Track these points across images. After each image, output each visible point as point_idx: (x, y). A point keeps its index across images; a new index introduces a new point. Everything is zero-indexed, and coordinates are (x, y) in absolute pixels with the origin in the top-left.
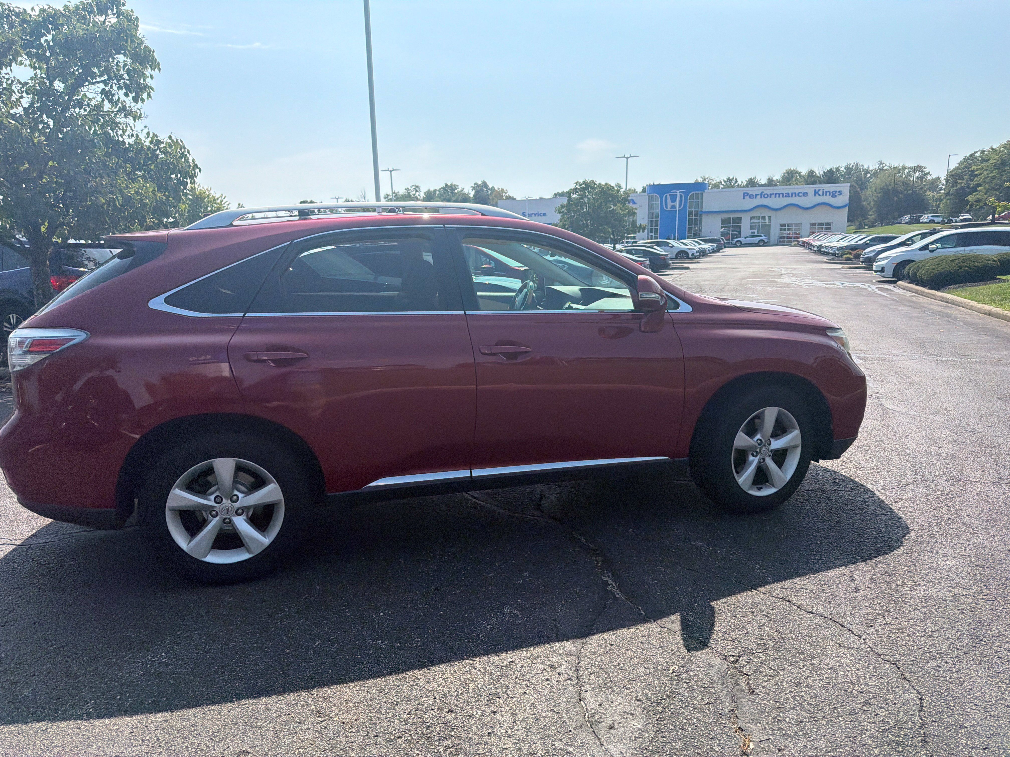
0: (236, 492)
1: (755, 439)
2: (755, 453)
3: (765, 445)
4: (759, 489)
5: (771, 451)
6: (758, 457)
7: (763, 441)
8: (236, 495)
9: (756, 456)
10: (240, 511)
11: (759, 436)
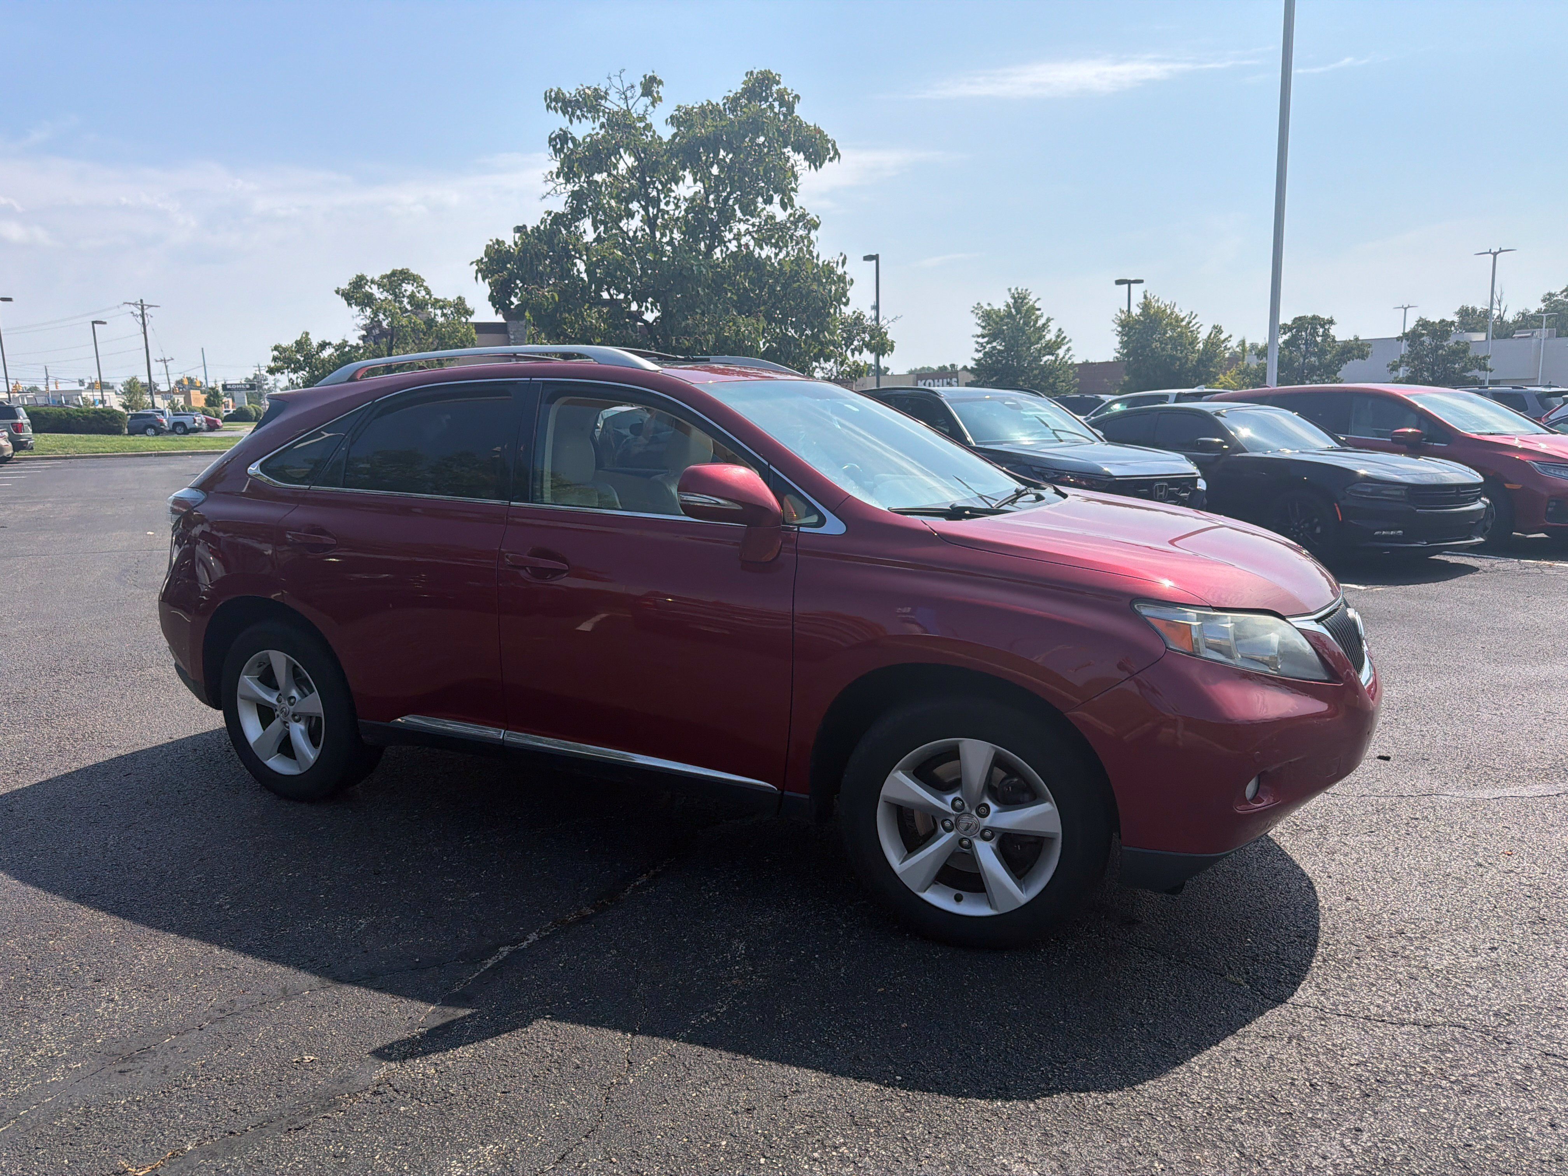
0: (294, 693)
1: (949, 798)
2: (947, 824)
3: (969, 814)
4: (958, 899)
5: (986, 829)
6: (952, 833)
7: (966, 805)
8: (294, 697)
9: (948, 830)
10: (296, 718)
11: (957, 794)
